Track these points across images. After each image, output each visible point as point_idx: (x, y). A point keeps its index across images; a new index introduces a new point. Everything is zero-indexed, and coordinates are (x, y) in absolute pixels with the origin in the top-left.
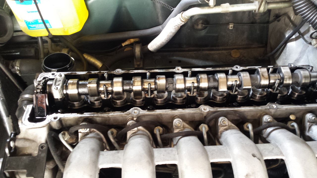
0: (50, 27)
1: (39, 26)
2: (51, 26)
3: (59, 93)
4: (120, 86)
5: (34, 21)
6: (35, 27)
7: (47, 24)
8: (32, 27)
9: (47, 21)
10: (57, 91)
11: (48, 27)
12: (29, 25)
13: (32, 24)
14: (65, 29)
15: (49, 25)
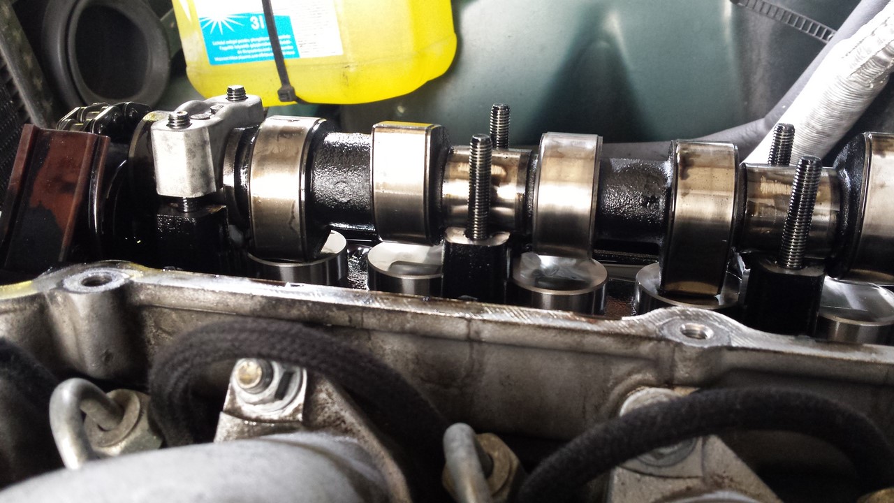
0: (293, 53)
1: (252, 46)
2: (296, 49)
3: (191, 153)
4: (581, 181)
5: (235, 19)
6: (234, 52)
7: (283, 39)
8: (225, 49)
9: (287, 20)
10: (180, 135)
11: (284, 53)
12: (215, 44)
13: (228, 35)
14: (351, 65)
15: (288, 42)
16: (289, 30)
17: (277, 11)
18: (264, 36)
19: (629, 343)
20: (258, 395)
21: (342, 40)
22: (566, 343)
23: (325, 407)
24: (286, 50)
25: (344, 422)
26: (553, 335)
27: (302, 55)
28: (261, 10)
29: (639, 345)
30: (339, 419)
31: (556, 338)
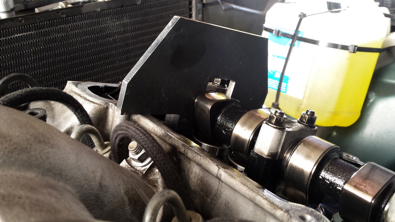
0: (285, 91)
1: (272, 82)
5: (271, 71)
14: (303, 105)
15: (285, 86)
16: (287, 82)
17: (286, 74)
18: (278, 80)
19: (273, 208)
20: (133, 156)
21: (305, 94)
22: (249, 195)
23: (155, 175)
24: (282, 89)
25: (157, 183)
26: (246, 189)
27: (287, 93)
28: (281, 71)
29: (276, 210)
30: (156, 181)
31: (246, 191)
